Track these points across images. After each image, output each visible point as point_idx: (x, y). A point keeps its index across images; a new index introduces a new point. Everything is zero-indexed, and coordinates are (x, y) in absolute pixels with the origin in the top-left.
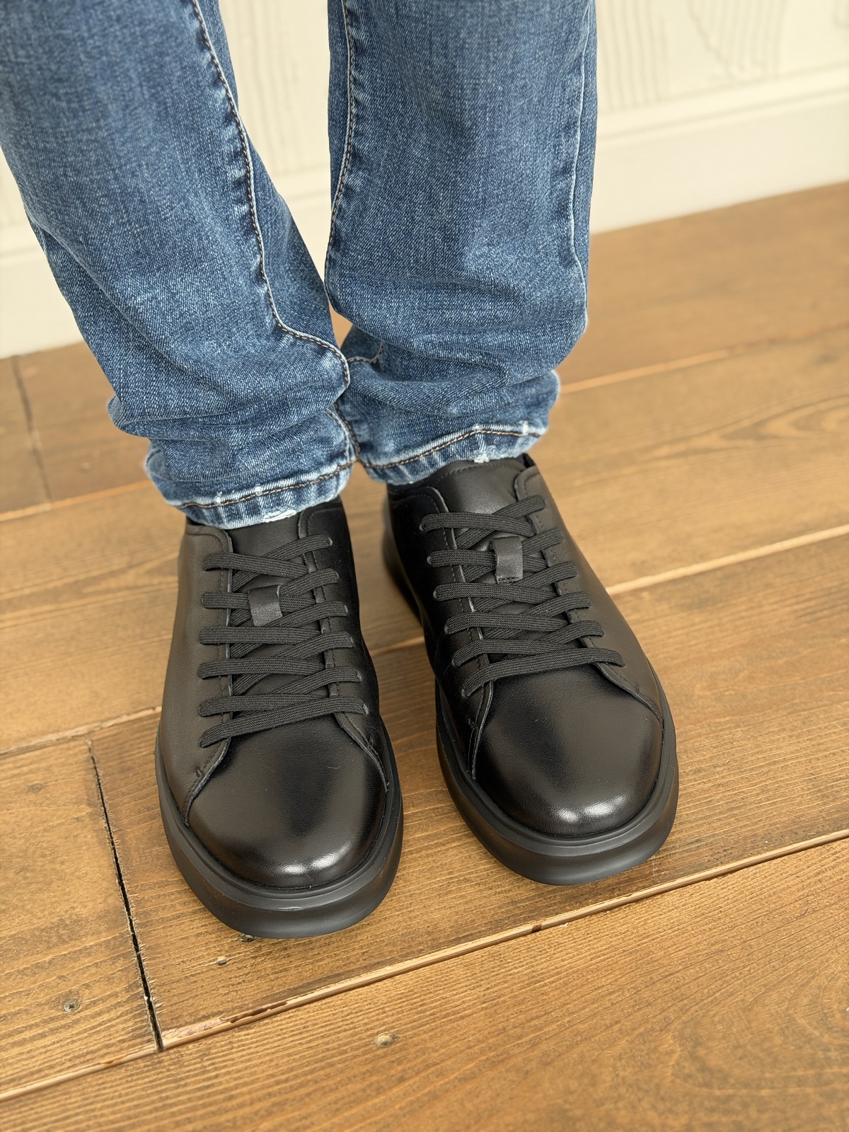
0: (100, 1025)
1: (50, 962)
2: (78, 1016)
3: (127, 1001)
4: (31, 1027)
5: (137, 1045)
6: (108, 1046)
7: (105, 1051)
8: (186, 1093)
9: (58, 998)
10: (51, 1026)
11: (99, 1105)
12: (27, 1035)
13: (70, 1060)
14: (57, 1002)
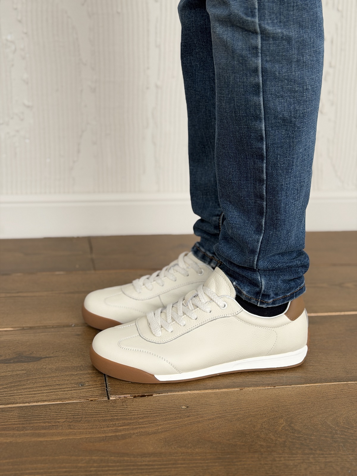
0: (90, 391)
1: (76, 374)
2: (83, 388)
3: (100, 387)
4: (68, 388)
5: (102, 397)
6: (92, 396)
7: (91, 397)
8: (116, 410)
9: (77, 383)
10: (74, 389)
11: (87, 408)
12: (66, 389)
13: (79, 397)
14: (77, 384)
